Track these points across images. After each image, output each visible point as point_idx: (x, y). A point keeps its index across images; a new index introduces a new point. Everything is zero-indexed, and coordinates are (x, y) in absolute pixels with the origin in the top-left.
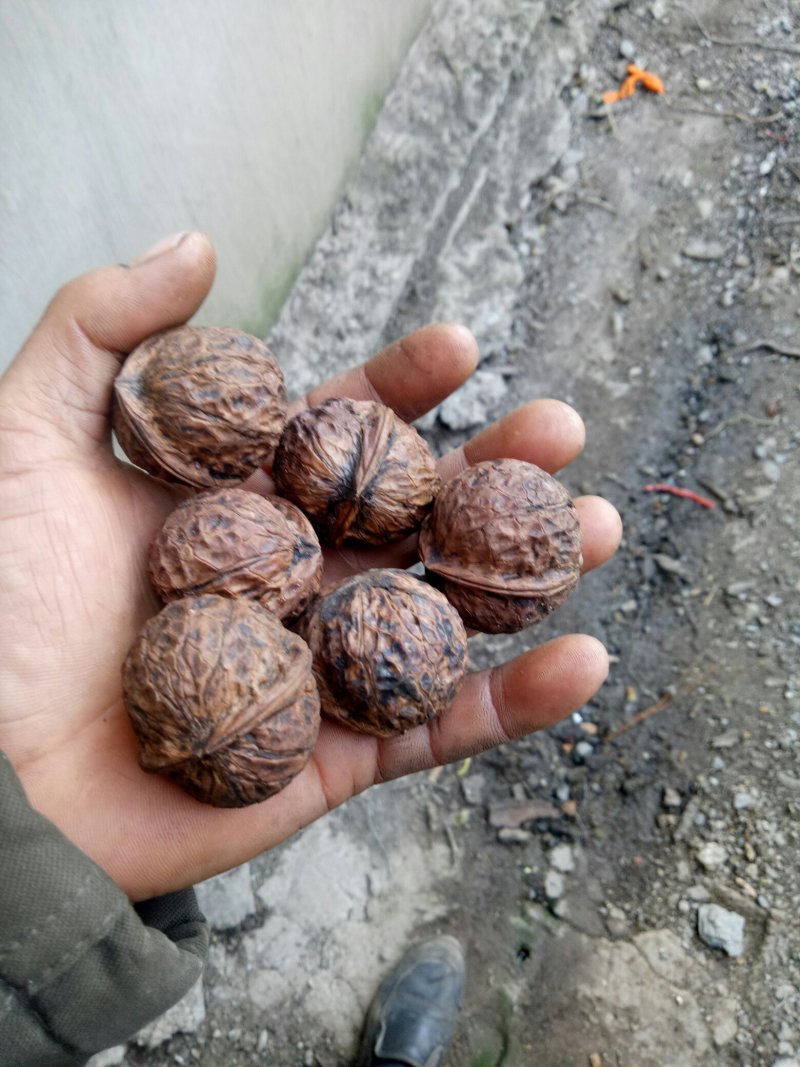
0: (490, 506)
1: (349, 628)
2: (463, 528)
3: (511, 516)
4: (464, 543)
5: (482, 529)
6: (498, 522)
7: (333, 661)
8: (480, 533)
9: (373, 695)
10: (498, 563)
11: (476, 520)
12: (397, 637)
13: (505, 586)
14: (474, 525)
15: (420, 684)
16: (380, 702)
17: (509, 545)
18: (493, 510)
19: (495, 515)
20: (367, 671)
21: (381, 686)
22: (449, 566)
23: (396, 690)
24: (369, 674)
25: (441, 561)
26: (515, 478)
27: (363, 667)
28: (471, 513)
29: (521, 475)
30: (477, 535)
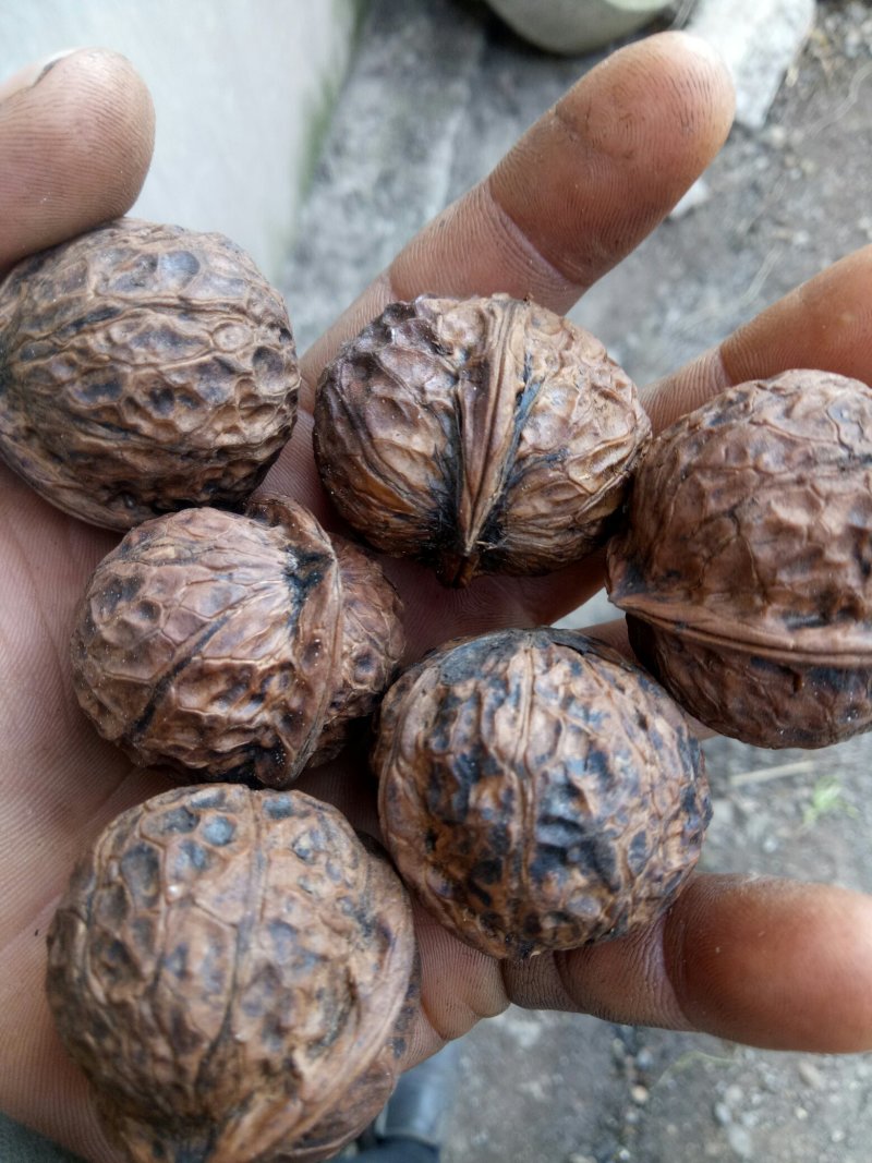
0: (750, 462)
1: (501, 702)
2: (689, 513)
3: (800, 481)
4: (693, 547)
5: (732, 513)
6: (769, 496)
7: (451, 758)
8: (727, 522)
9: (521, 849)
10: (770, 590)
11: (718, 493)
12: (602, 741)
13: (791, 642)
14: (712, 505)
15: (625, 852)
16: (532, 870)
17: (798, 547)
18: (756, 468)
19: (762, 481)
20: (524, 794)
21: (548, 836)
22: (661, 600)
23: (575, 854)
24: (524, 803)
25: (645, 591)
26: (809, 400)
27: (516, 786)
28: (707, 483)
29: (823, 394)
30: (720, 527)
